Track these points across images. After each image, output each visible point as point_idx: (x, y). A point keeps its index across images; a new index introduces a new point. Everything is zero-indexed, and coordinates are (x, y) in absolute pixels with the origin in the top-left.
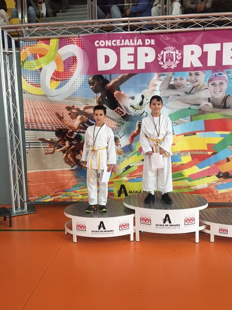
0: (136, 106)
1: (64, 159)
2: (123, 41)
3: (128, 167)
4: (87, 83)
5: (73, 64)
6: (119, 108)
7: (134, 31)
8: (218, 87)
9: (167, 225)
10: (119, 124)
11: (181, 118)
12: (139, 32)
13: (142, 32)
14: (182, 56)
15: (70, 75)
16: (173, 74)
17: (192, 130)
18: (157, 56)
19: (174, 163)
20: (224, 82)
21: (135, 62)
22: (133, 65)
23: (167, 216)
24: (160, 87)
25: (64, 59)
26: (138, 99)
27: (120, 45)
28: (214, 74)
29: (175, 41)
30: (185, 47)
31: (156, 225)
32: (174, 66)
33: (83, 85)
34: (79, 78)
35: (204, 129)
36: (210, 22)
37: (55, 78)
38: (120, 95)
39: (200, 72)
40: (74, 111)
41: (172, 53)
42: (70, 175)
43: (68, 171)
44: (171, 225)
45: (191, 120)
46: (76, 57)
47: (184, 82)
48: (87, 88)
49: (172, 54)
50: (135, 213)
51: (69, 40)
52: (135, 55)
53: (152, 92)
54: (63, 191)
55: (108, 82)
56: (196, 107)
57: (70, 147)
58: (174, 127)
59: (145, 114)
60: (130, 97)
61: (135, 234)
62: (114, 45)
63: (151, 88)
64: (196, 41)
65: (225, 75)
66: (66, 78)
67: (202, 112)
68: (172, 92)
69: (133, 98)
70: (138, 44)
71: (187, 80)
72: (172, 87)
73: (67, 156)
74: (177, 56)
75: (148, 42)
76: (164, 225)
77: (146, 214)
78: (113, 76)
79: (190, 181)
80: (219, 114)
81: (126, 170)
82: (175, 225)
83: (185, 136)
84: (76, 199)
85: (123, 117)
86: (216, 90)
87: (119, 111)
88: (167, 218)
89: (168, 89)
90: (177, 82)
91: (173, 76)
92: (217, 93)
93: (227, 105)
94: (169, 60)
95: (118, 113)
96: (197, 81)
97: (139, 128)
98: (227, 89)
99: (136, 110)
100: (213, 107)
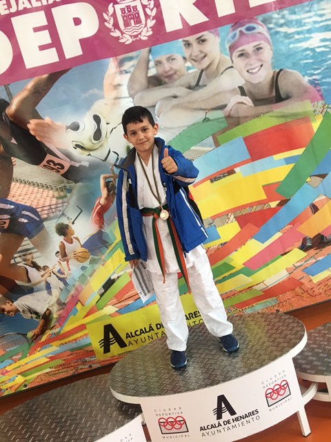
0: (87, 144)
3: (109, 284)
6: (49, 157)
8: (253, 58)
9: (228, 422)
10: (62, 194)
11: (195, 144)
14: (158, 6)
18: (102, 21)
20: (264, 44)
21: (56, 43)
22: (54, 49)
23: (222, 399)
24: (130, 87)
26: (88, 126)
27: (7, 12)
28: (237, 32)
31: (202, 429)
32: (146, 34)
35: (248, 157)
39: (206, 34)
44: (237, 419)
45: (217, 144)
49: (135, 8)
50: (141, 412)
52: (51, 27)
53: (114, 104)
56: (220, 114)
59: (113, 157)
60: (68, 128)
63: (109, 95)
65: (261, 29)
67: (233, 121)
69: (76, 127)
70: (50, 2)
72: (156, 82)
74: (147, 10)
76: (219, 425)
77: (170, 410)
78: (12, 87)
79: (248, 275)
80: (271, 116)
81: (105, 292)
82: (246, 416)
83: (212, 182)
84: (10, 387)
85: (64, 175)
86: (251, 65)
87: (52, 165)
88: (223, 406)
89: (148, 87)
90: (164, 69)
91: (151, 57)
92: (254, 71)
93: (281, 92)
94: (132, 21)
95: (53, 169)
96: (205, 56)
97: (109, 191)
98: (273, 58)
99: (91, 153)
100: (255, 105)
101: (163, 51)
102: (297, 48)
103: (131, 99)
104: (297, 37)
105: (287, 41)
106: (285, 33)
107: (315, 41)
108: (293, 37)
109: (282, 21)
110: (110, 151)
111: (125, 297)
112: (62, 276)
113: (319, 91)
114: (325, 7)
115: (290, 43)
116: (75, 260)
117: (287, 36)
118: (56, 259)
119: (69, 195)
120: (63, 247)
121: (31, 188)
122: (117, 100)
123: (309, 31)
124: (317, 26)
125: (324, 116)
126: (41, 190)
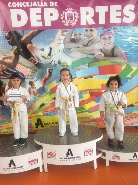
0: (46, 56)
2: (31, 2)
3: (43, 105)
4: (4, 38)
6: (32, 58)
9: (70, 158)
10: (34, 71)
11: (81, 65)
14: (79, 15)
16: (74, 30)
17: (90, 74)
18: (60, 16)
20: (112, 36)
21: (43, 20)
22: (42, 22)
23: (69, 150)
24: (64, 41)
26: (47, 51)
27: (29, 6)
28: (104, 30)
29: (73, 4)
30: (81, 8)
31: (61, 158)
32: (73, 24)
35: (98, 73)
38: (33, 48)
39: (94, 29)
41: (71, 13)
44: (73, 158)
45: (89, 66)
47: (82, 37)
48: (4, 41)
50: (42, 148)
52: (42, 14)
53: (57, 45)
55: (22, 37)
56: (92, 57)
58: (76, 73)
59: (53, 63)
60: (40, 49)
61: (43, 166)
62: (25, 6)
63: (57, 41)
64: (90, 4)
67: (96, 60)
68: (73, 45)
69: (43, 50)
70: (44, 6)
71: (85, 35)
72: (73, 41)
74: (76, 16)
75: (52, 4)
76: (67, 158)
77: (52, 150)
79: (90, 113)
80: (109, 61)
81: (41, 107)
82: (76, 157)
83: (84, 79)
84: (2, 132)
85: (36, 65)
86: (106, 42)
87: (32, 61)
88: (70, 152)
89: (70, 42)
90: (77, 37)
91: (73, 32)
92: (107, 45)
93: (115, 54)
94: (70, 18)
95: (32, 62)
96: (91, 36)
97: (49, 74)
98: (114, 42)
99: (46, 60)
100: (105, 56)
102: (123, 40)
103: (63, 45)
104: (124, 36)
105: (120, 37)
106: (120, 34)
108: (122, 36)
109: (120, 30)
110: (52, 61)
111: (47, 111)
113: (127, 56)
114: (135, 29)
115: (121, 38)
116: (33, 95)
117: (120, 35)
119: (36, 72)
120: (30, 89)
121: (24, 67)
122: (59, 44)
123: (128, 36)
124: (131, 34)
125: (127, 66)
126: (27, 68)
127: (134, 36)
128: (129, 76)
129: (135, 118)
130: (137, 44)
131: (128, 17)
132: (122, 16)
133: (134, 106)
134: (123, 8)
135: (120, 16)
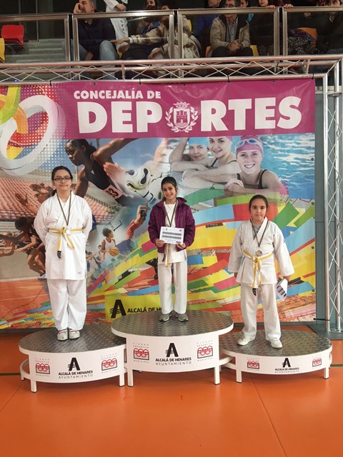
0: (136, 184)
1: (29, 263)
2: (115, 92)
3: (126, 274)
5: (42, 123)
6: (111, 187)
7: (131, 78)
8: (250, 159)
9: (173, 360)
10: (112, 211)
11: (202, 202)
12: (138, 80)
13: (142, 80)
14: (200, 116)
15: (37, 139)
16: (188, 140)
17: (217, 219)
18: (164, 115)
19: (192, 266)
20: (258, 152)
21: (134, 122)
22: (132, 125)
23: (172, 345)
24: (171, 158)
25: (28, 115)
26: (139, 174)
27: (110, 98)
29: (189, 94)
30: (203, 103)
31: (157, 360)
32: (188, 129)
33: (57, 153)
34: (52, 144)
35: (233, 217)
36: (236, 69)
37: (15, 142)
38: (113, 169)
39: (225, 138)
40: (43, 191)
41: (185, 111)
42: (39, 287)
43: (35, 281)
44: (178, 360)
45: (215, 205)
46: (46, 113)
47: (204, 151)
49: (186, 113)
51: (35, 89)
52: (133, 112)
53: (158, 165)
54: (27, 312)
55: (95, 150)
56: (222, 187)
57: (38, 245)
59: (149, 196)
60: (127, 172)
62: (103, 97)
63: (157, 159)
64: (218, 95)
65: (258, 143)
66: (31, 142)
67: (229, 193)
69: (132, 173)
70: (137, 98)
71: (208, 149)
72: (187, 158)
73: (33, 259)
74: (193, 116)
76: (167, 360)
77: (142, 344)
78: (101, 141)
79: (215, 292)
81: (123, 278)
82: (183, 359)
83: (207, 227)
84: (47, 324)
85: (117, 200)
86: (248, 162)
87: (111, 192)
88: (172, 350)
89: (182, 160)
90: (194, 152)
91: (188, 143)
92: (249, 167)
93: (263, 184)
94: (182, 120)
95: (111, 194)
96: (221, 151)
97: (141, 216)
98: (262, 162)
99: (137, 191)
100: (245, 187)
101: (195, 141)
104: (280, 153)
106: (273, 149)
107: (291, 158)
109: (273, 141)
110: (148, 192)
112: (99, 261)
116: (109, 254)
117: (274, 150)
118: (98, 250)
119: (116, 212)
120: (104, 243)
121: (95, 202)
122: (161, 163)
123: (288, 151)
125: (287, 205)
126: (101, 205)
127: (300, 152)
128: (292, 224)
129: (304, 305)
130: (305, 166)
131: (288, 118)
132: (277, 117)
133: (302, 282)
134: (278, 102)
135: (273, 116)
